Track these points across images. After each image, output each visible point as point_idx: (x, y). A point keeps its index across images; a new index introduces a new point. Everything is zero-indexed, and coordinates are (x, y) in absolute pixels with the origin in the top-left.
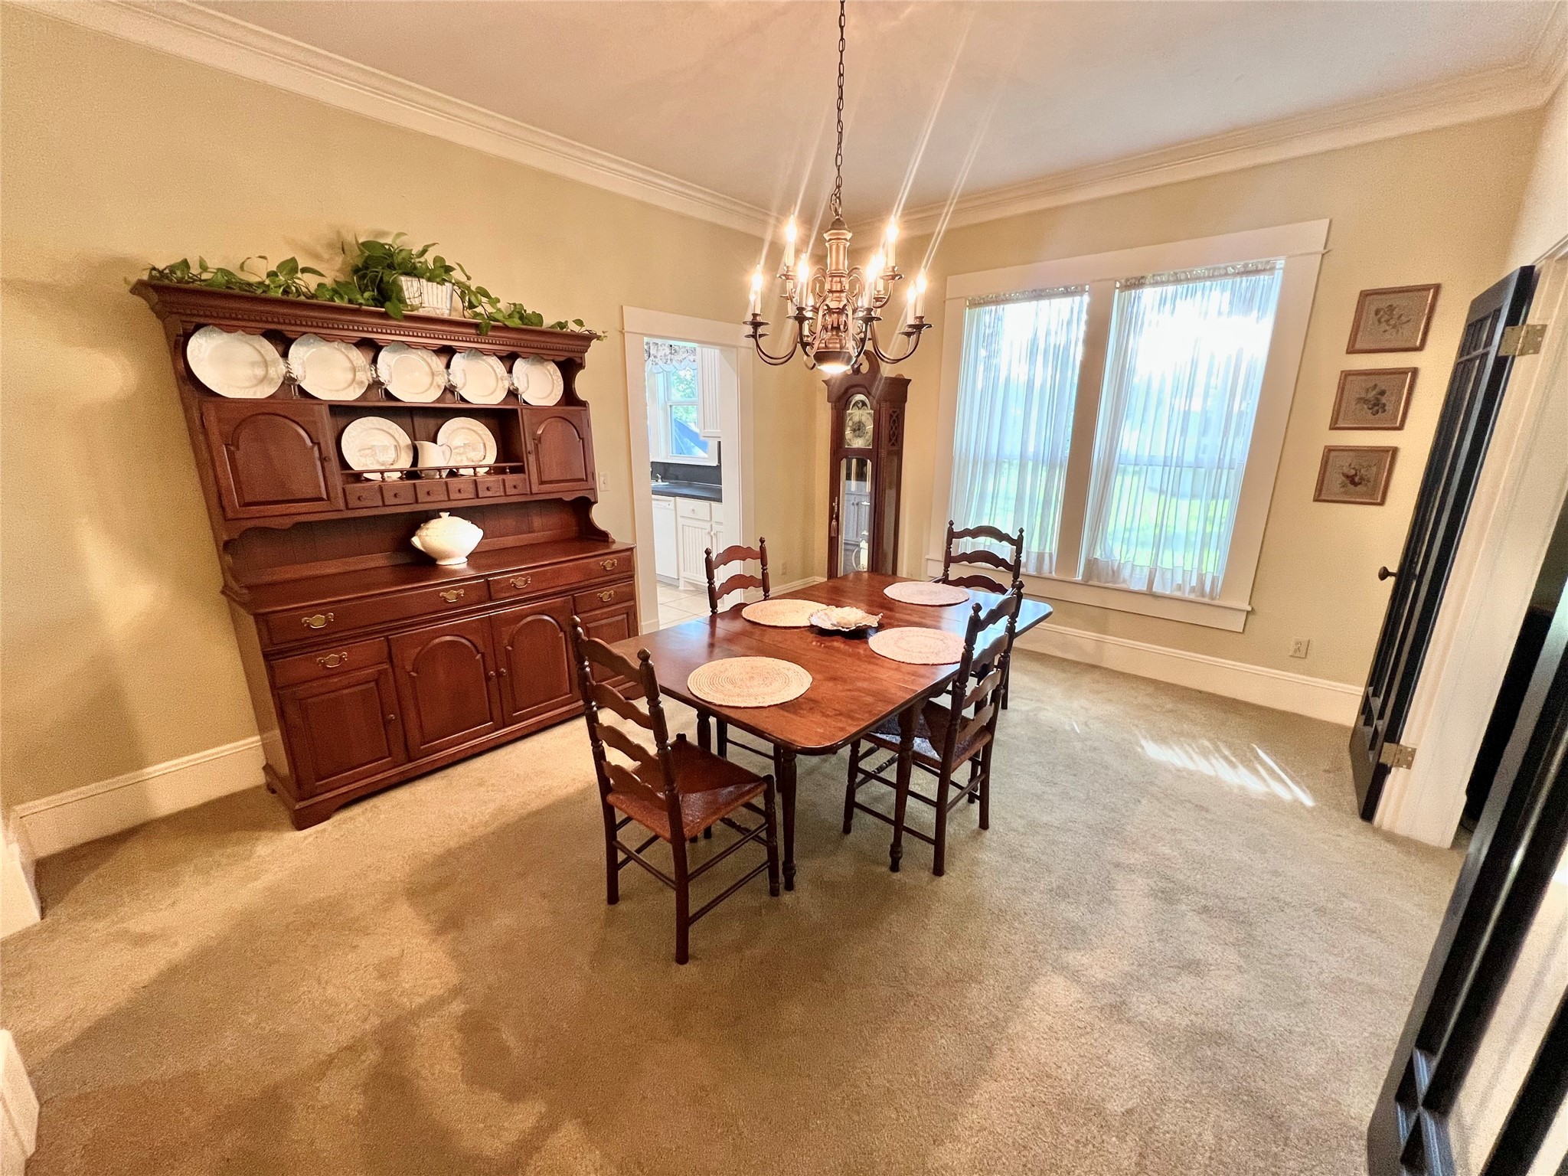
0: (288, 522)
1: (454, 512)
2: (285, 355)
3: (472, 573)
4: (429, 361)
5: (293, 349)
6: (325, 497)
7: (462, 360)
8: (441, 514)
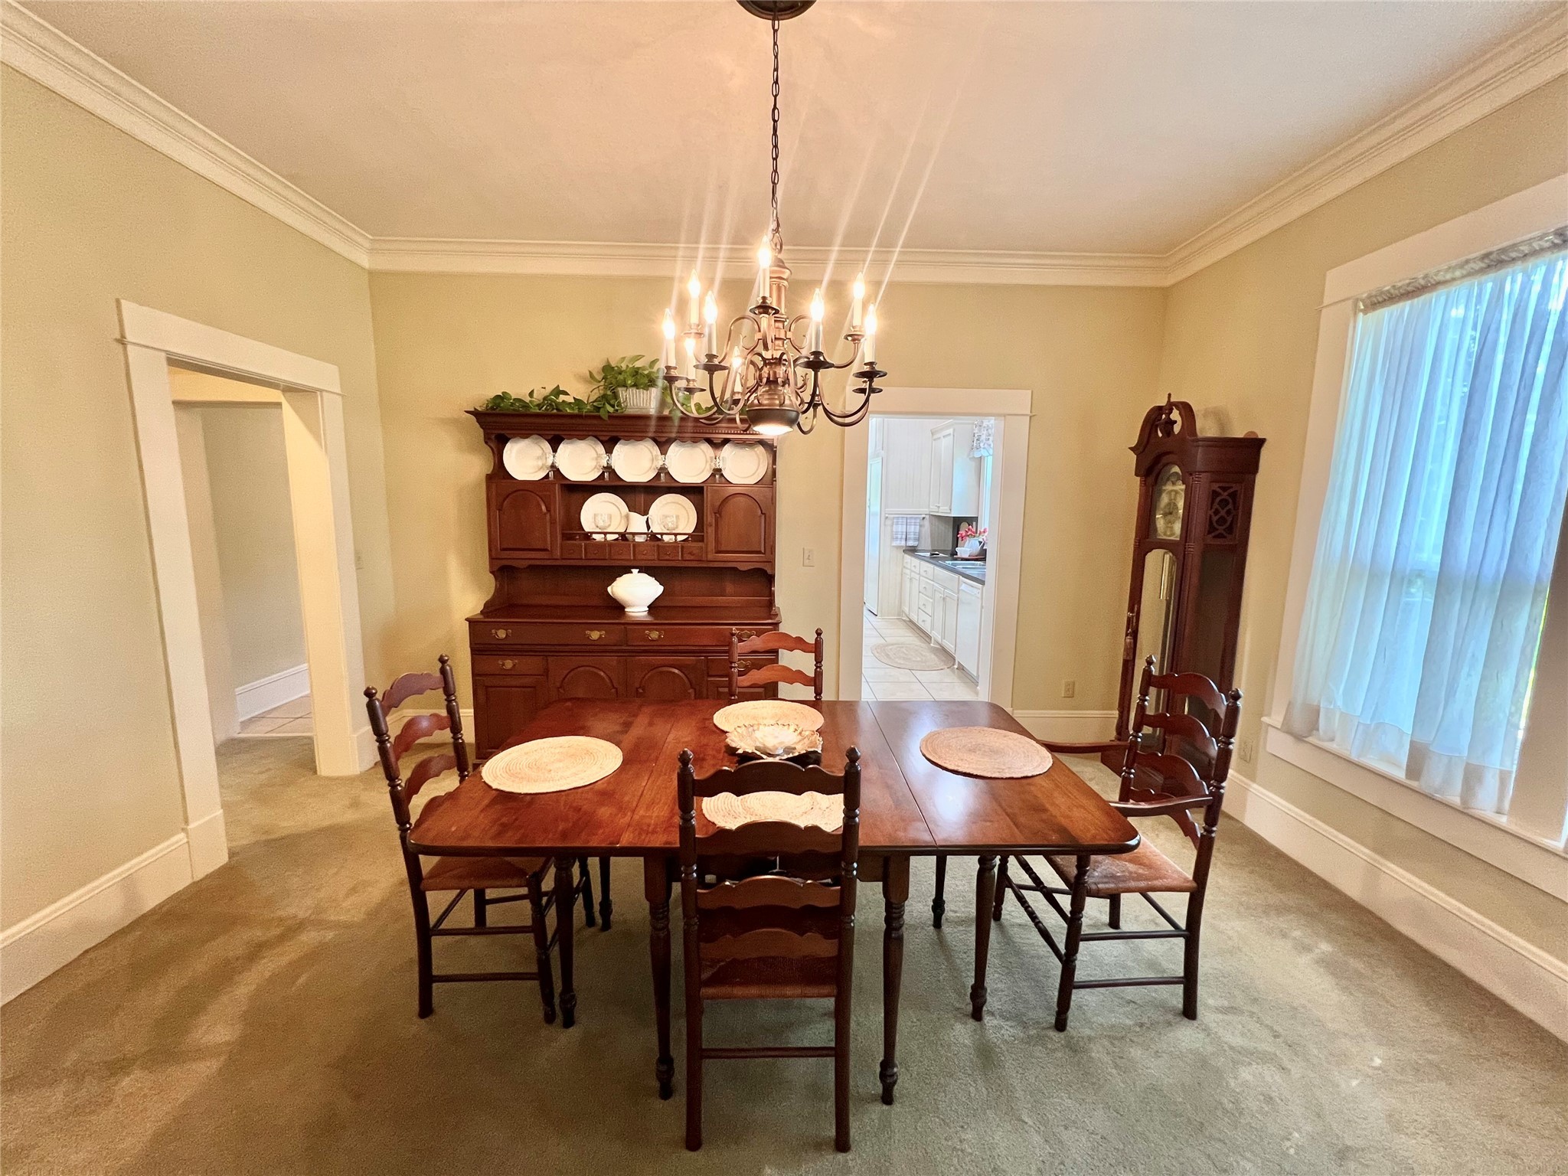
0: (527, 563)
1: (643, 569)
2: (555, 450)
3: (649, 619)
4: (652, 450)
5: (561, 446)
6: (549, 549)
7: (677, 449)
8: (633, 570)
